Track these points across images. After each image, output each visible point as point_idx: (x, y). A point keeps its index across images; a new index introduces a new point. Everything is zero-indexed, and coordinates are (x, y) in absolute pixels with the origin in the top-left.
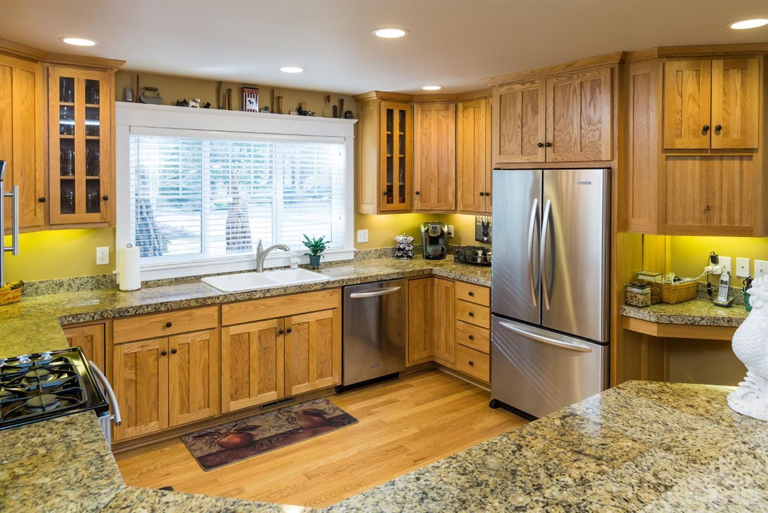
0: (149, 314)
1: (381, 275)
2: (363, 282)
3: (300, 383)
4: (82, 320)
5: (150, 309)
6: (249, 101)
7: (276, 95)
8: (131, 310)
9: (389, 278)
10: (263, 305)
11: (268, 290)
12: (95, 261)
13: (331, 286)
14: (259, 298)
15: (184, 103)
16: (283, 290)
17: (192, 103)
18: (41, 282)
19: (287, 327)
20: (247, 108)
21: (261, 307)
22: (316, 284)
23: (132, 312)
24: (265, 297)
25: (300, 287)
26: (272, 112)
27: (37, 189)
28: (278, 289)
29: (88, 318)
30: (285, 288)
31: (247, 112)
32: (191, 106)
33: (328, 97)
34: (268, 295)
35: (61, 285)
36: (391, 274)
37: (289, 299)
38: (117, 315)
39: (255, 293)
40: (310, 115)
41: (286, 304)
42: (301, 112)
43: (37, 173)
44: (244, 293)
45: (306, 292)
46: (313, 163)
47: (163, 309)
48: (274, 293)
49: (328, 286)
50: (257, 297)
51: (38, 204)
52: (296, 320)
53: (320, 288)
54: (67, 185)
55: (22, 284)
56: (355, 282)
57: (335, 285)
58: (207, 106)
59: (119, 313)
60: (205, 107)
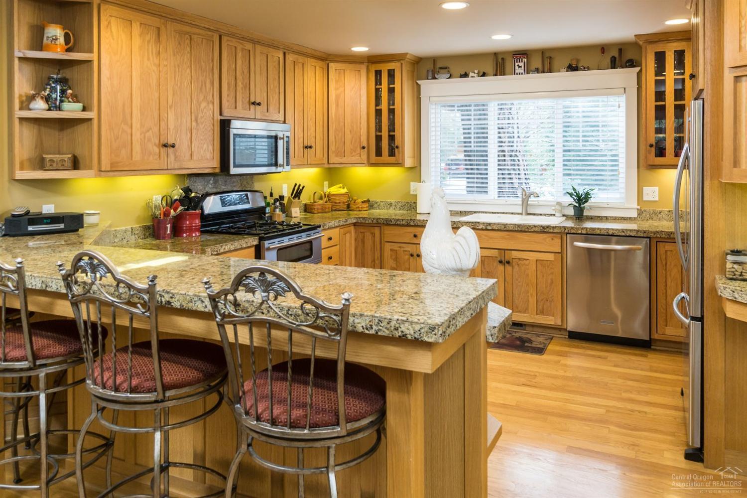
0: (403, 225)
1: (613, 229)
2: (589, 233)
3: (520, 312)
4: (367, 222)
5: (404, 222)
6: (518, 65)
7: (547, 55)
8: (393, 220)
9: (623, 234)
10: (486, 236)
11: (490, 224)
12: (410, 192)
13: (551, 231)
14: (482, 229)
15: (465, 75)
16: (503, 227)
17: (471, 74)
18: (381, 202)
19: (507, 259)
20: (516, 72)
21: (484, 237)
22: (535, 226)
23: (394, 222)
24: (486, 229)
25: (519, 226)
26: (543, 72)
27: (362, 141)
28: (498, 224)
29: (370, 221)
30: (505, 225)
31: (516, 76)
32: (470, 76)
33: (603, 48)
34: (489, 228)
35: (391, 205)
36: (626, 230)
37: (508, 235)
38: (385, 222)
39: (478, 225)
40: (581, 70)
41: (506, 239)
42: (572, 68)
43: (361, 131)
44: (470, 223)
45: (525, 231)
46: (598, 116)
47: (412, 224)
48: (495, 227)
49: (547, 230)
50: (480, 227)
51: (362, 150)
52: (515, 254)
53: (539, 230)
54: (379, 139)
55: (368, 201)
56: (580, 232)
57: (556, 230)
58: (484, 75)
59: (386, 221)
60: (482, 76)
